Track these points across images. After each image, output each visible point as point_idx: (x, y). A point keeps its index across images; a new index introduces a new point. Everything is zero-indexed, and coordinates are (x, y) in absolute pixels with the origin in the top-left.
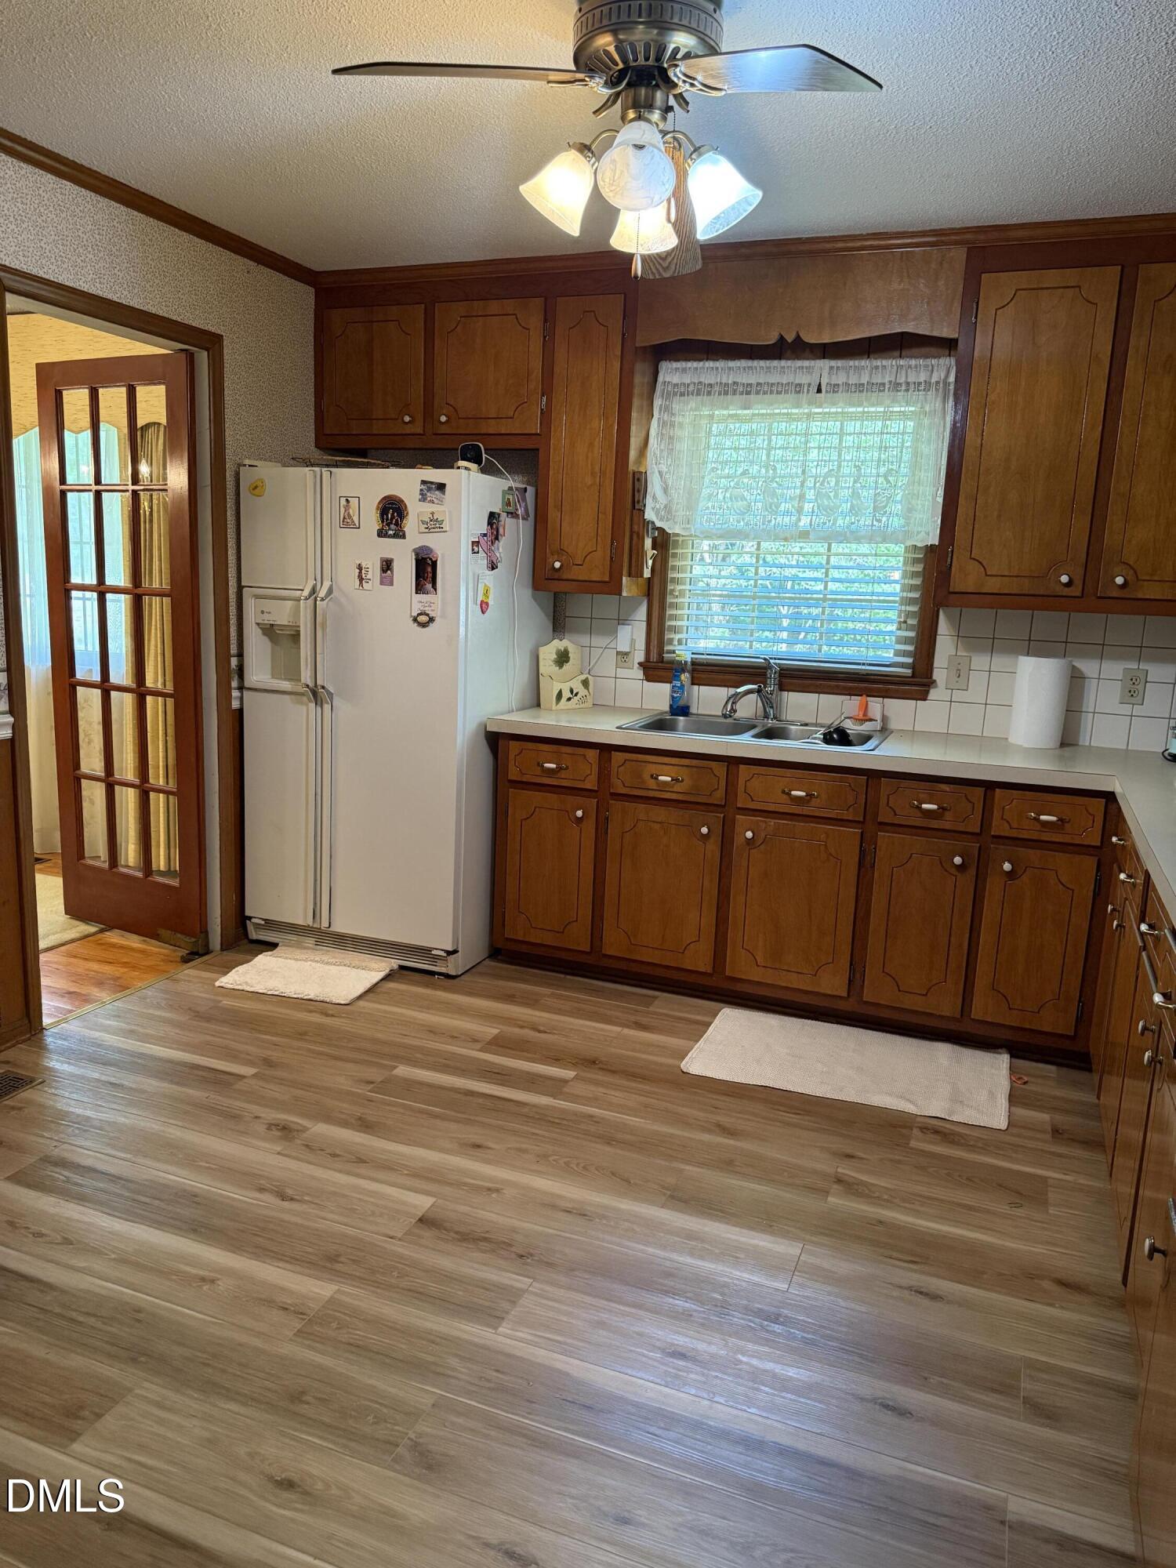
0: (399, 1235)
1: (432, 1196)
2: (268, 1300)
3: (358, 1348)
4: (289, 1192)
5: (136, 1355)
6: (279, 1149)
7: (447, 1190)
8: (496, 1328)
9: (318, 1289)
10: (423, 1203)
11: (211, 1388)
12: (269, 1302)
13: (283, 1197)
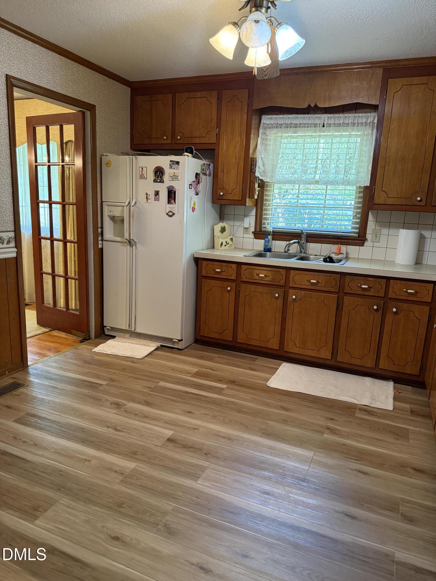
0: (160, 445)
1: (172, 430)
2: (110, 468)
3: (143, 487)
4: (119, 428)
5: (60, 488)
6: (115, 412)
7: (178, 429)
8: (196, 481)
9: (129, 465)
10: (169, 433)
11: (88, 501)
12: (110, 469)
13: (116, 430)
